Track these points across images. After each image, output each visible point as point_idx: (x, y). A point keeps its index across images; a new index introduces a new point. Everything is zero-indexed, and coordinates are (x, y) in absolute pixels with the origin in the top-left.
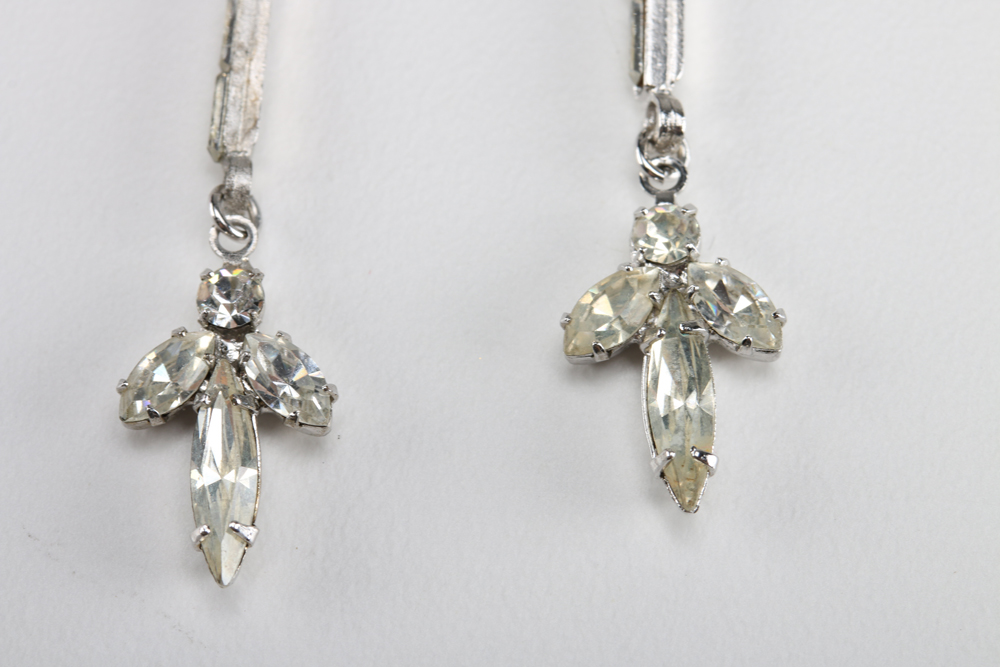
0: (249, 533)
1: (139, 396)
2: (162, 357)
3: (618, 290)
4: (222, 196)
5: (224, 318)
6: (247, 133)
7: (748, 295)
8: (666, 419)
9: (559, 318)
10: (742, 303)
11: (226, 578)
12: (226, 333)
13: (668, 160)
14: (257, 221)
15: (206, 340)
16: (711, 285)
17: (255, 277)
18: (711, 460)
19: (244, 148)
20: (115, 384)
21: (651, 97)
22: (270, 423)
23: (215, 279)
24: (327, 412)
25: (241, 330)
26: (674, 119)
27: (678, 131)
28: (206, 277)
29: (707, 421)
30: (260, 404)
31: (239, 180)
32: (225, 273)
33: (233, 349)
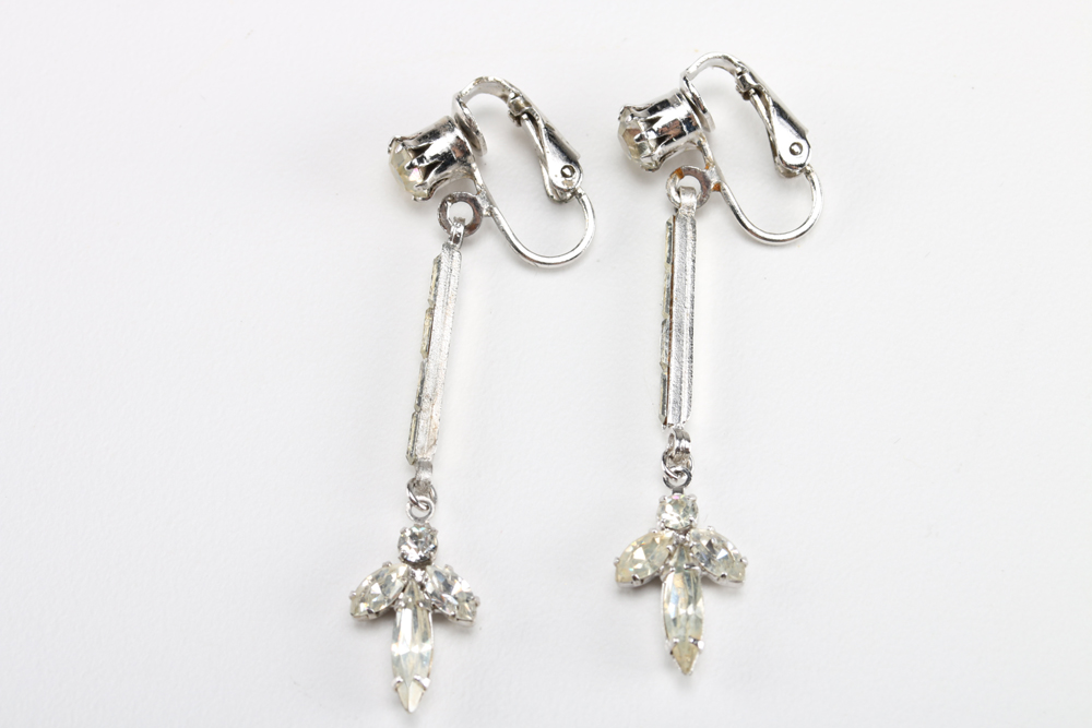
0: (426, 682)
1: (363, 601)
2: (376, 578)
3: (649, 546)
4: (414, 485)
5: (414, 556)
6: (430, 447)
7: (726, 549)
8: (675, 620)
9: (613, 560)
10: (722, 554)
11: (411, 709)
12: (415, 565)
13: (679, 468)
14: (435, 500)
15: (403, 568)
16: (705, 543)
17: (433, 534)
18: (701, 644)
19: (428, 456)
20: (348, 594)
21: (671, 431)
22: (440, 618)
23: (408, 533)
24: (473, 614)
25: (424, 563)
26: (684, 444)
27: (687, 451)
28: (403, 532)
29: (699, 621)
30: (434, 607)
31: (424, 475)
32: (415, 530)
33: (419, 574)
